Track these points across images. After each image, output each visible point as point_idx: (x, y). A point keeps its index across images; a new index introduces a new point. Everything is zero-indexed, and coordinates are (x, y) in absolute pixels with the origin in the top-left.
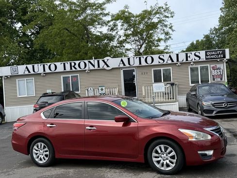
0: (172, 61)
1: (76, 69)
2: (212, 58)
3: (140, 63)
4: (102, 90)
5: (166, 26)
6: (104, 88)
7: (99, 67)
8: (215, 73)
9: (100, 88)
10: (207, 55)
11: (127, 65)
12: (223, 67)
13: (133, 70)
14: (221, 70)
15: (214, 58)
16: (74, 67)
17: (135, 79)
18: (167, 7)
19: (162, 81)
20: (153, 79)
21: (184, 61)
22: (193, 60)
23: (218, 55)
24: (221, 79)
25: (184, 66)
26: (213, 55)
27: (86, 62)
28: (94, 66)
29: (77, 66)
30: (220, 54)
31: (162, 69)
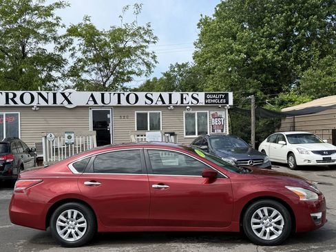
0: (164, 103)
1: (15, 103)
2: (212, 103)
3: (119, 102)
4: (69, 137)
5: (148, 54)
6: (72, 135)
7: (55, 102)
8: (215, 122)
9: (66, 135)
10: (208, 99)
11: (100, 103)
12: (225, 115)
13: (108, 112)
14: (222, 119)
15: (215, 103)
16: (12, 100)
17: (110, 124)
18: (149, 28)
19: (149, 129)
20: (136, 126)
21: (178, 105)
22: (190, 104)
23: (220, 99)
24: (222, 131)
25: (177, 110)
26: (214, 98)
27: (35, 93)
28: (47, 101)
29: (17, 99)
30: (222, 98)
31: (149, 112)
